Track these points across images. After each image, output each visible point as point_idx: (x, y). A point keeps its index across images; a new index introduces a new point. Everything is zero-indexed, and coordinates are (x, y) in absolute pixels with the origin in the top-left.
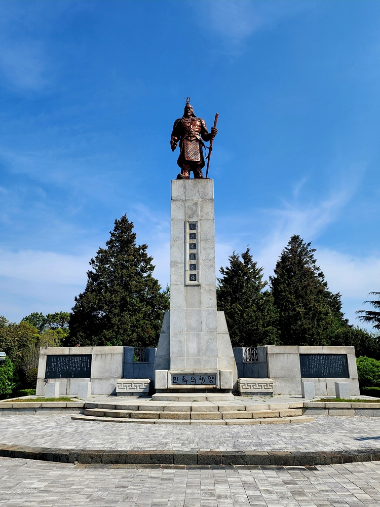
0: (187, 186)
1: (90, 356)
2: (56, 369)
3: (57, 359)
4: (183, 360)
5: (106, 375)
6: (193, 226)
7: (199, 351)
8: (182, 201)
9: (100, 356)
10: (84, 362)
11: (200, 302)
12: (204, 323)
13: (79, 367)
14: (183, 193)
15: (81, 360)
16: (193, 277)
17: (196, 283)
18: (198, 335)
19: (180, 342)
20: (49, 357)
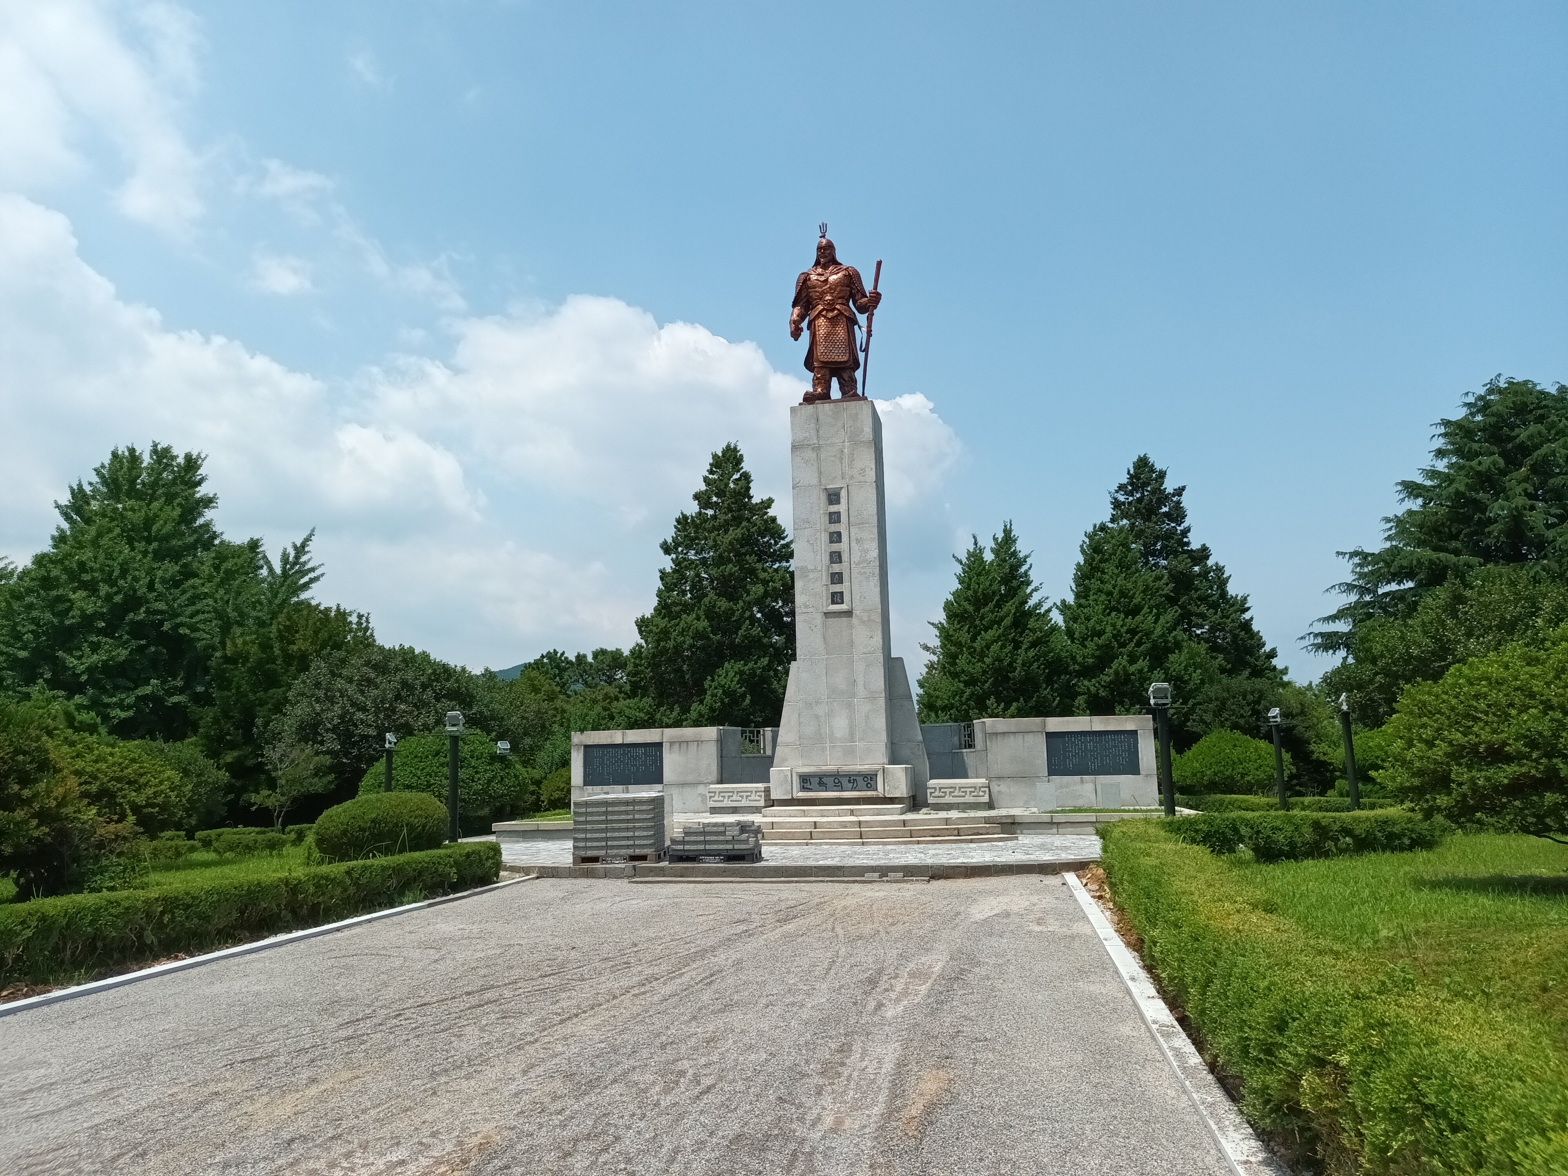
0: (821, 417)
1: (659, 745)
2: (603, 769)
3: (603, 752)
4: (823, 749)
5: (690, 778)
6: (833, 497)
7: (852, 735)
8: (813, 449)
9: (678, 745)
10: (649, 756)
11: (851, 643)
12: (860, 683)
13: (642, 765)
14: (813, 432)
15: (645, 754)
16: (837, 598)
17: (844, 607)
18: (850, 706)
19: (817, 717)
20: (588, 749)
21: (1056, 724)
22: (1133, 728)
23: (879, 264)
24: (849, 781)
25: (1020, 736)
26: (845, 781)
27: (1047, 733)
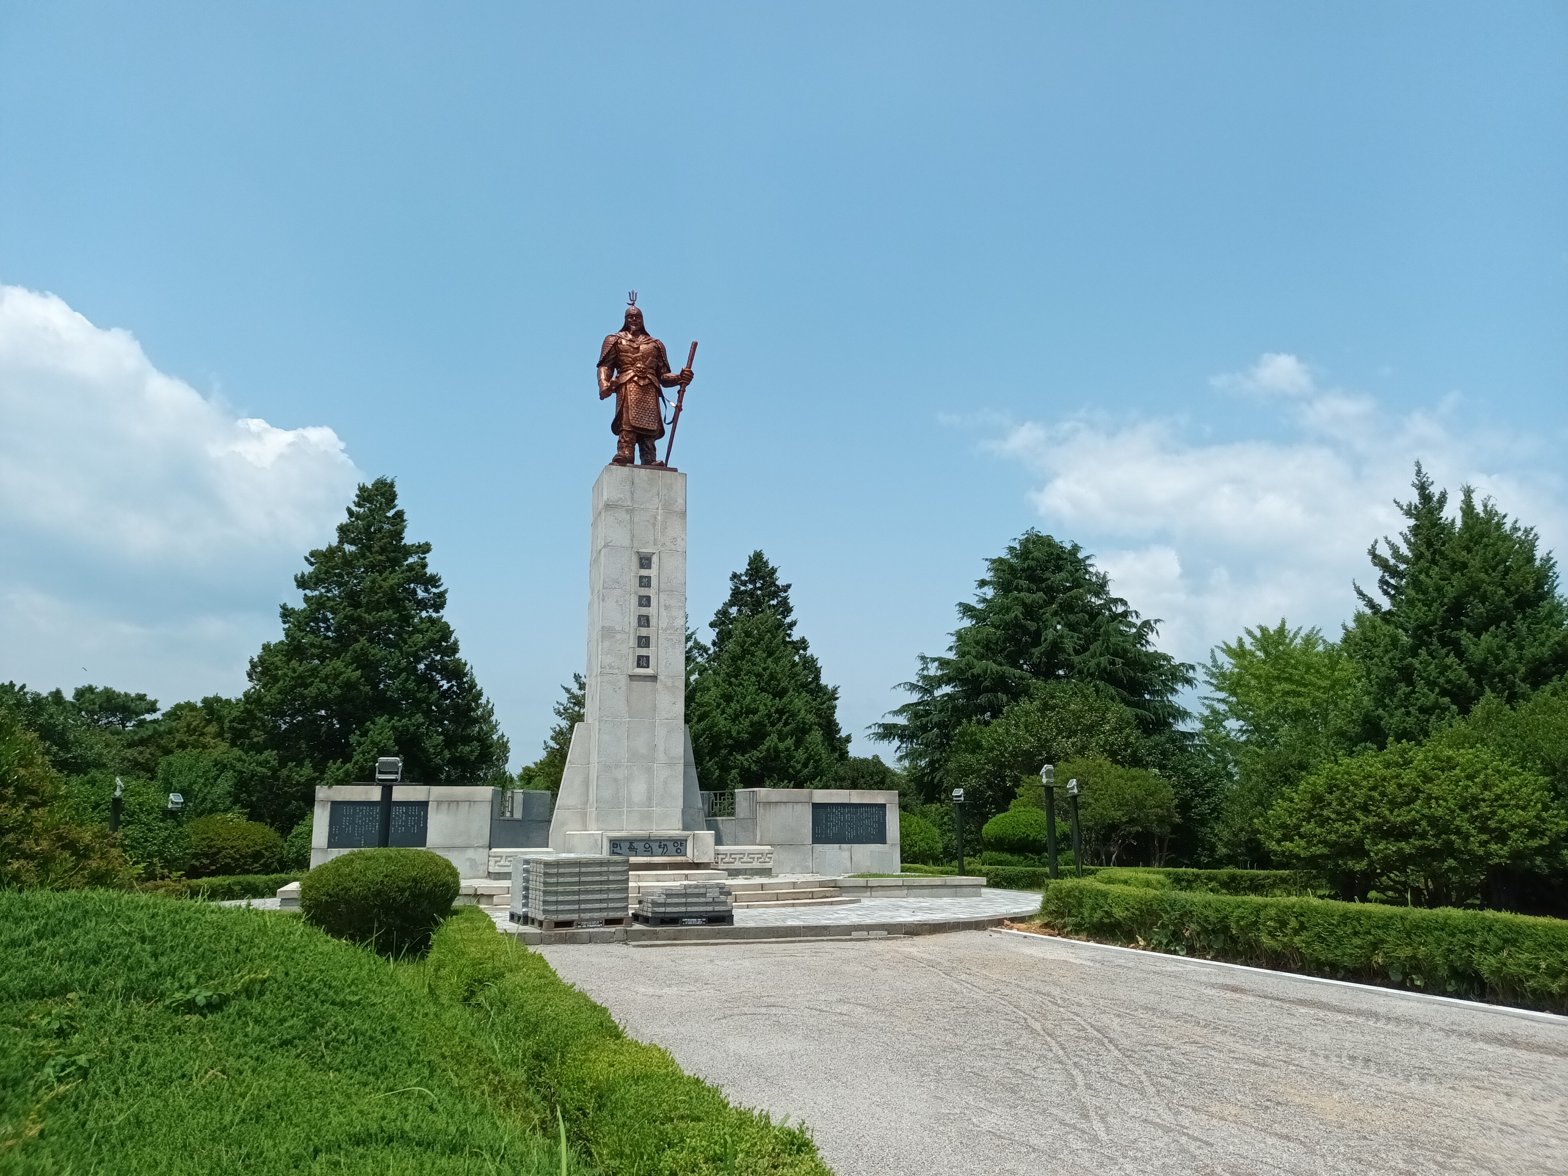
0: (636, 481)
1: (425, 804)
2: (353, 830)
3: (355, 809)
4: (620, 814)
5: (459, 842)
6: (645, 561)
7: (649, 798)
8: (627, 511)
9: (446, 805)
10: (412, 816)
11: (654, 708)
12: (661, 748)
13: (402, 826)
14: (628, 495)
15: (406, 813)
16: (643, 661)
17: (649, 671)
18: (649, 771)
19: (615, 780)
20: (336, 806)
21: (822, 796)
22: (883, 802)
23: (695, 345)
24: (660, 846)
25: (790, 806)
26: (655, 846)
27: (813, 804)
